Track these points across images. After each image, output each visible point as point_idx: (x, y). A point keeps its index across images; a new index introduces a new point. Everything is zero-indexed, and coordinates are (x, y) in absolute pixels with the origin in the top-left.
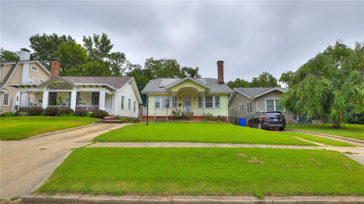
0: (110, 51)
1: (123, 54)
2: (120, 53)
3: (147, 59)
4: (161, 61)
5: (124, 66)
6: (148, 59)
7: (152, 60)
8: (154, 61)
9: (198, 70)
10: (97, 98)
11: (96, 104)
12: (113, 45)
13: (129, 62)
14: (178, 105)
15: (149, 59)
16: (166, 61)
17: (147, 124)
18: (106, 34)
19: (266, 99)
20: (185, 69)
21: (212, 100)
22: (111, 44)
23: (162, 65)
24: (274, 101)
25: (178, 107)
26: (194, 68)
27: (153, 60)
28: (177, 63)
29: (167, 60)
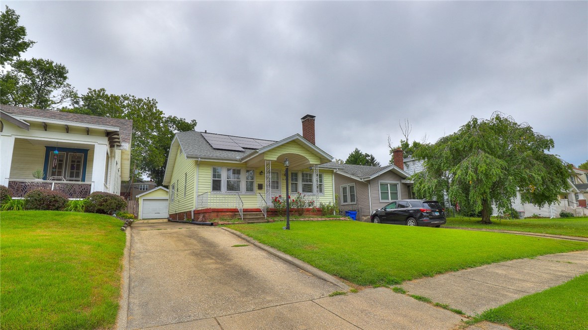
0: (21, 53)
1: (63, 68)
2: (54, 65)
3: (90, 89)
4: (124, 98)
5: (56, 94)
6: (93, 89)
7: (103, 94)
8: (107, 95)
9: (195, 124)
10: (78, 162)
11: (74, 179)
12: (32, 42)
13: (71, 87)
14: (257, 188)
15: (95, 91)
16: (134, 99)
17: (288, 228)
18: (17, 13)
19: (380, 182)
20: (173, 120)
21: (311, 181)
22: (26, 39)
23: (124, 107)
24: (389, 185)
25: (257, 190)
26: (189, 121)
27: (106, 93)
28: (156, 107)
29: (136, 99)
